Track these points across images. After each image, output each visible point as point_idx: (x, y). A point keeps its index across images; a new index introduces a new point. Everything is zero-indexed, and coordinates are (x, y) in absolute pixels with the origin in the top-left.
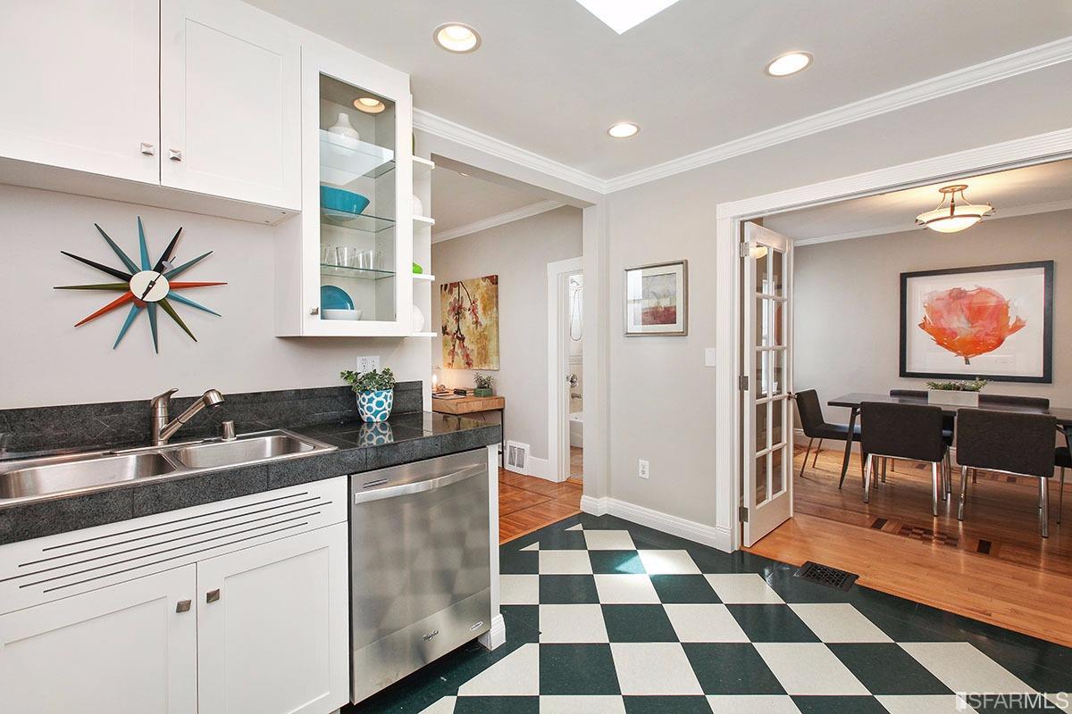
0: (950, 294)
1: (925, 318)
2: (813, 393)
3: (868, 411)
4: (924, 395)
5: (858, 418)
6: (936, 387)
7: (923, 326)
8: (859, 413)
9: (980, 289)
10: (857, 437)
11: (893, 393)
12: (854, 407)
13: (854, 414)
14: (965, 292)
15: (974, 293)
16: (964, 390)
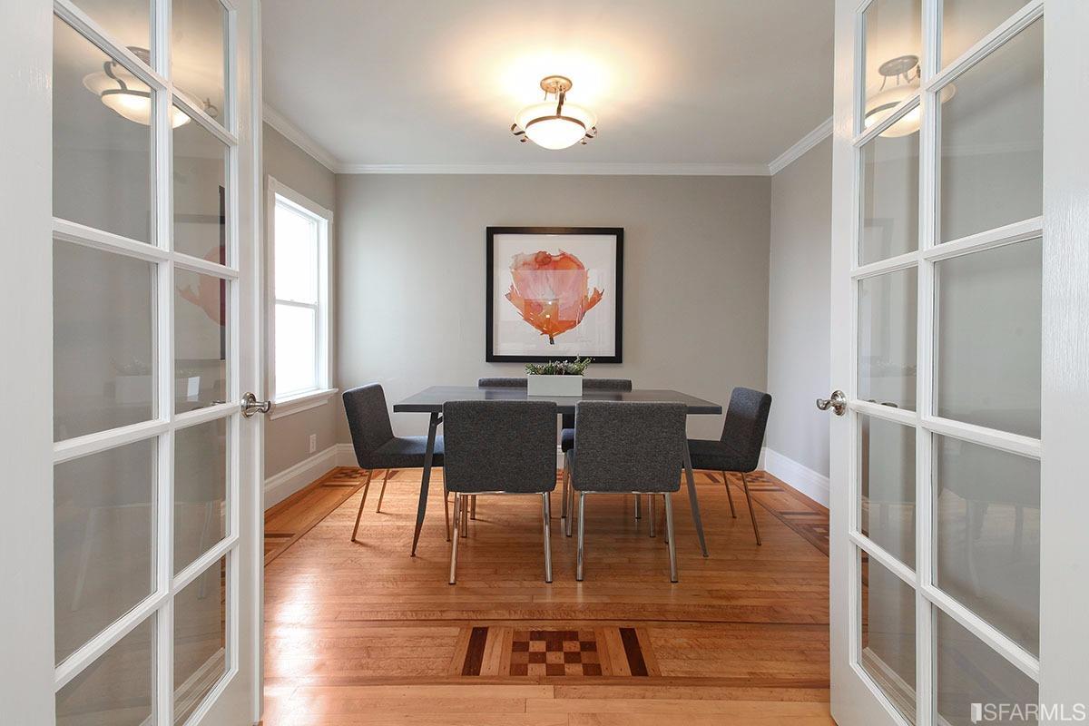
0: (536, 259)
1: (512, 286)
2: (377, 391)
3: (450, 415)
4: (523, 384)
5: (440, 427)
6: (535, 371)
7: (510, 297)
8: (441, 420)
9: (563, 254)
10: (437, 460)
11: (483, 384)
12: (433, 409)
13: (435, 421)
14: (549, 257)
15: (558, 258)
16: (567, 373)
